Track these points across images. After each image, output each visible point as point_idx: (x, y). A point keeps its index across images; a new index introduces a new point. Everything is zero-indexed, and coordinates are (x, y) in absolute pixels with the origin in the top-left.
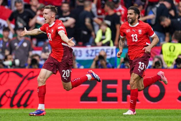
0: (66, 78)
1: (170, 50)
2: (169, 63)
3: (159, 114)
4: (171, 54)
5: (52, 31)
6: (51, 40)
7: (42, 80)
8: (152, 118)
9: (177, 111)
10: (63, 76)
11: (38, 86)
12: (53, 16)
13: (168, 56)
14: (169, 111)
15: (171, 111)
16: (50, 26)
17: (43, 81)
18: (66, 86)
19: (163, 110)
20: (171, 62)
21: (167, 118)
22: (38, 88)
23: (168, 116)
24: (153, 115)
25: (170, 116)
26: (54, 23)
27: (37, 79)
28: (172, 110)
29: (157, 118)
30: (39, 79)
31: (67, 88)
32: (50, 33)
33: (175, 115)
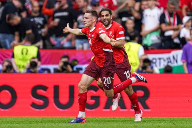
0: (107, 85)
1: (22, 53)
2: (21, 67)
3: (11, 122)
4: (23, 57)
5: (93, 36)
6: (92, 45)
7: (83, 87)
8: (3, 126)
9: (30, 119)
10: (104, 83)
11: (79, 93)
12: (94, 21)
13: (20, 59)
14: (21, 119)
15: (23, 119)
16: (91, 31)
17: (84, 89)
18: (108, 94)
19: (14, 117)
20: (23, 67)
21: (19, 126)
22: (79, 95)
23: (20, 124)
24: (4, 123)
25: (22, 124)
26: (94, 28)
27: (78, 86)
28: (25, 118)
29: (9, 127)
30: (80, 86)
31: (109, 95)
32: (91, 38)
33: (28, 123)
